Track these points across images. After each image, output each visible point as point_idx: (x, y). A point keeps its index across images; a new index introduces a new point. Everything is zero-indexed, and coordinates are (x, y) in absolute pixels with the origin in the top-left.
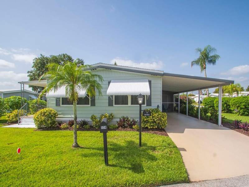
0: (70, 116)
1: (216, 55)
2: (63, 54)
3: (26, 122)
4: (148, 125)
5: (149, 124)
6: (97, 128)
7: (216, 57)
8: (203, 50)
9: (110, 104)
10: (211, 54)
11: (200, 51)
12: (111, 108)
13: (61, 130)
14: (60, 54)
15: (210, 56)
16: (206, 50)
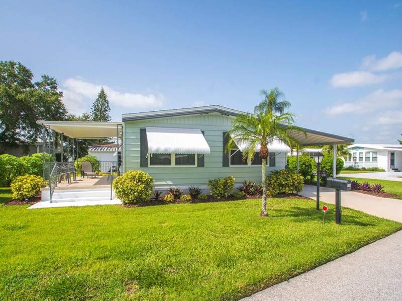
0: (164, 183)
1: (287, 102)
2: (10, 62)
3: (62, 198)
4: (287, 190)
5: (287, 188)
6: (219, 198)
7: (285, 104)
8: (269, 92)
9: (225, 164)
10: (279, 100)
11: (265, 93)
12: (226, 169)
13: (167, 204)
14: (4, 62)
15: (278, 102)
16: (272, 93)
